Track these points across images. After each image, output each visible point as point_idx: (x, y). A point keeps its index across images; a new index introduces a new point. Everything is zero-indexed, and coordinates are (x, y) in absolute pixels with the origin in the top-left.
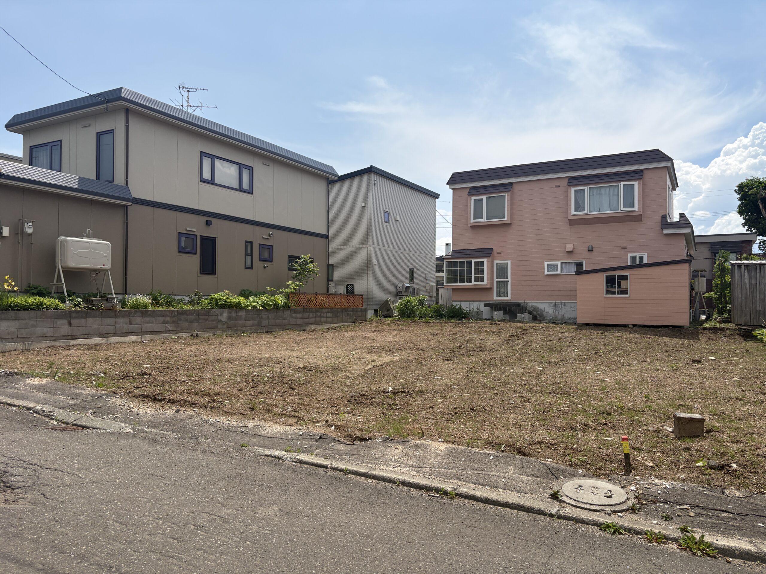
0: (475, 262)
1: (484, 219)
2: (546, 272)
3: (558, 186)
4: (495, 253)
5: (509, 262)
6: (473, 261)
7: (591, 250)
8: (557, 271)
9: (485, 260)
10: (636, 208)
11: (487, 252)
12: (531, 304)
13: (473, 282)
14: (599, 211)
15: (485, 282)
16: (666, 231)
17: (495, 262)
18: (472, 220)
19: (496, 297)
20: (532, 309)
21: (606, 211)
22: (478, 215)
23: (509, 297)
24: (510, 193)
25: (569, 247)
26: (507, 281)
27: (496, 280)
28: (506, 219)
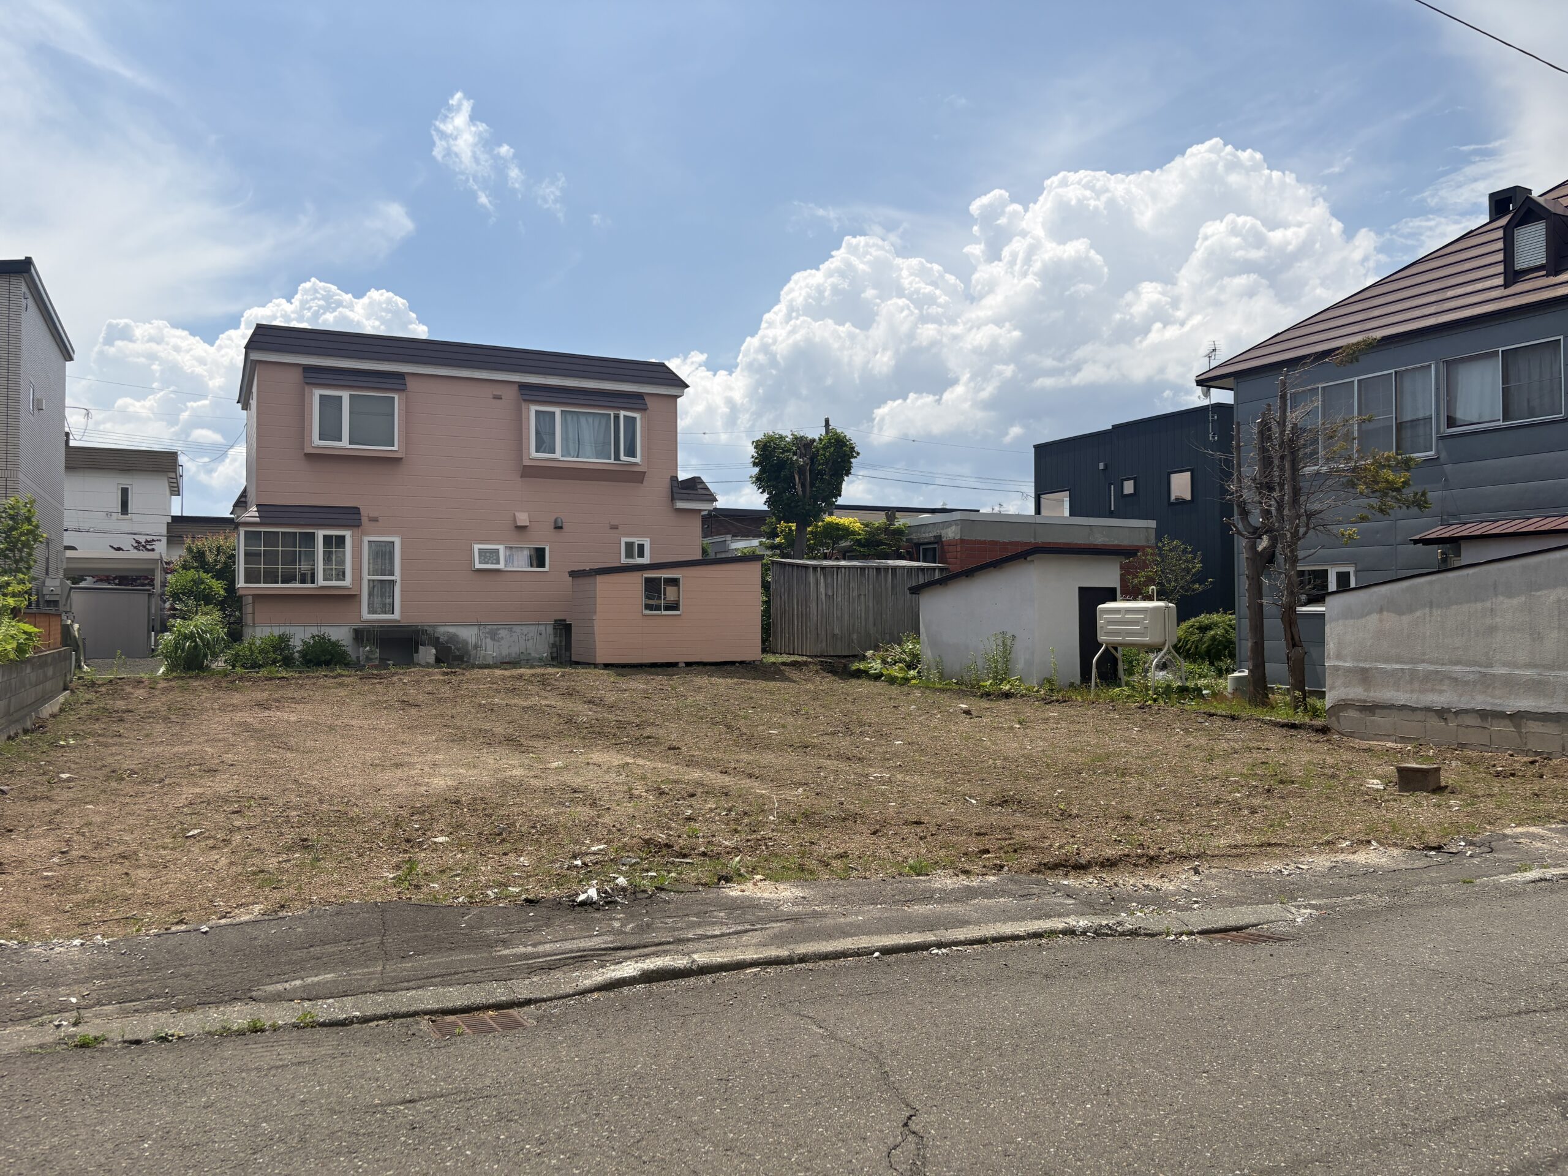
0: (325, 537)
1: (345, 442)
2: (478, 566)
3: (498, 398)
4: (364, 520)
5: (397, 541)
6: (320, 534)
7: (558, 527)
8: (498, 563)
9: (348, 534)
10: (638, 460)
11: (350, 516)
12: (442, 630)
13: (320, 581)
14: (577, 457)
15: (348, 582)
16: (680, 505)
17: (366, 539)
18: (317, 441)
19: (366, 615)
20: (446, 638)
21: (589, 459)
22: (330, 431)
23: (397, 615)
24: (404, 395)
25: (523, 519)
26: (393, 582)
27: (366, 577)
28: (395, 448)
